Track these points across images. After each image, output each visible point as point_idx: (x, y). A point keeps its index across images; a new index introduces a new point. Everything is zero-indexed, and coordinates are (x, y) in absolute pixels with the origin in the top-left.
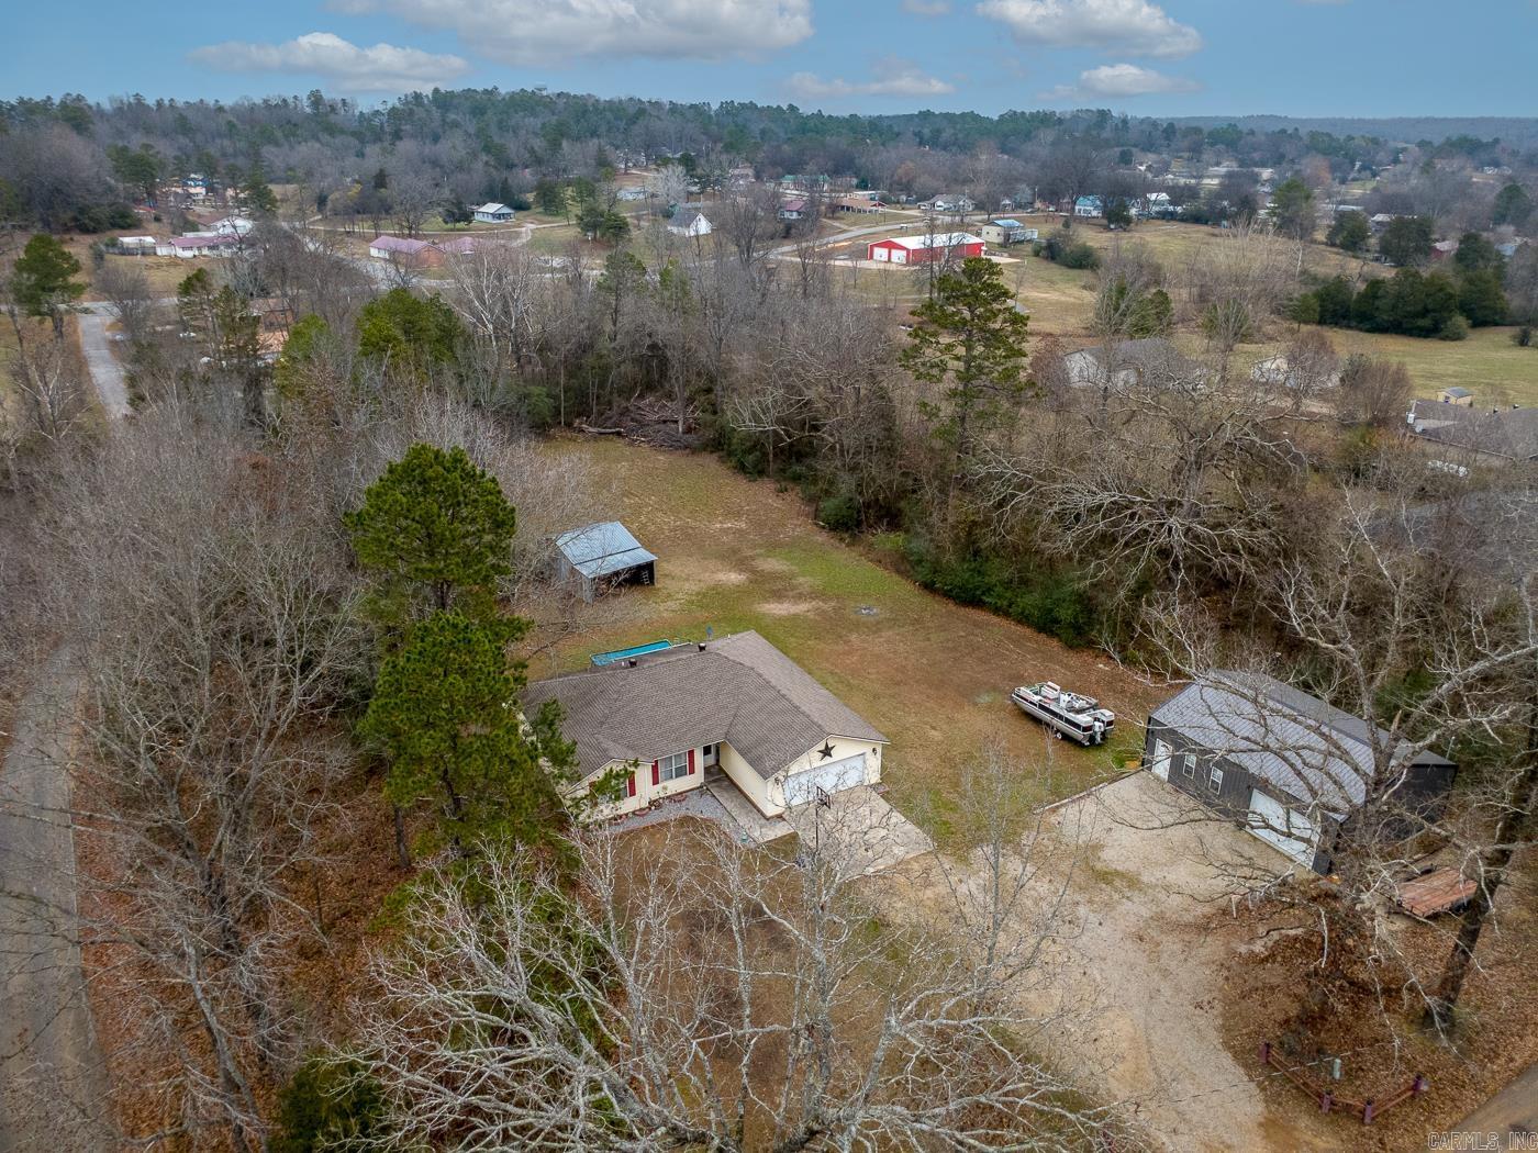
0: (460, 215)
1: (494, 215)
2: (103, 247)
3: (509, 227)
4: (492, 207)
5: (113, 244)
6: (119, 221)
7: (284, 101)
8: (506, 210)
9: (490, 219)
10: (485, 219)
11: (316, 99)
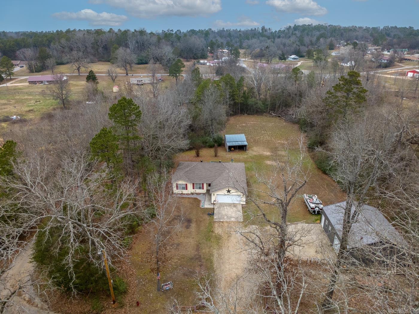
0: (283, 58)
1: (293, 59)
2: (196, 63)
3: (295, 62)
4: (293, 56)
5: (198, 62)
6: (202, 57)
7: (255, 29)
8: (297, 57)
9: (292, 60)
10: (291, 60)
11: (263, 28)
